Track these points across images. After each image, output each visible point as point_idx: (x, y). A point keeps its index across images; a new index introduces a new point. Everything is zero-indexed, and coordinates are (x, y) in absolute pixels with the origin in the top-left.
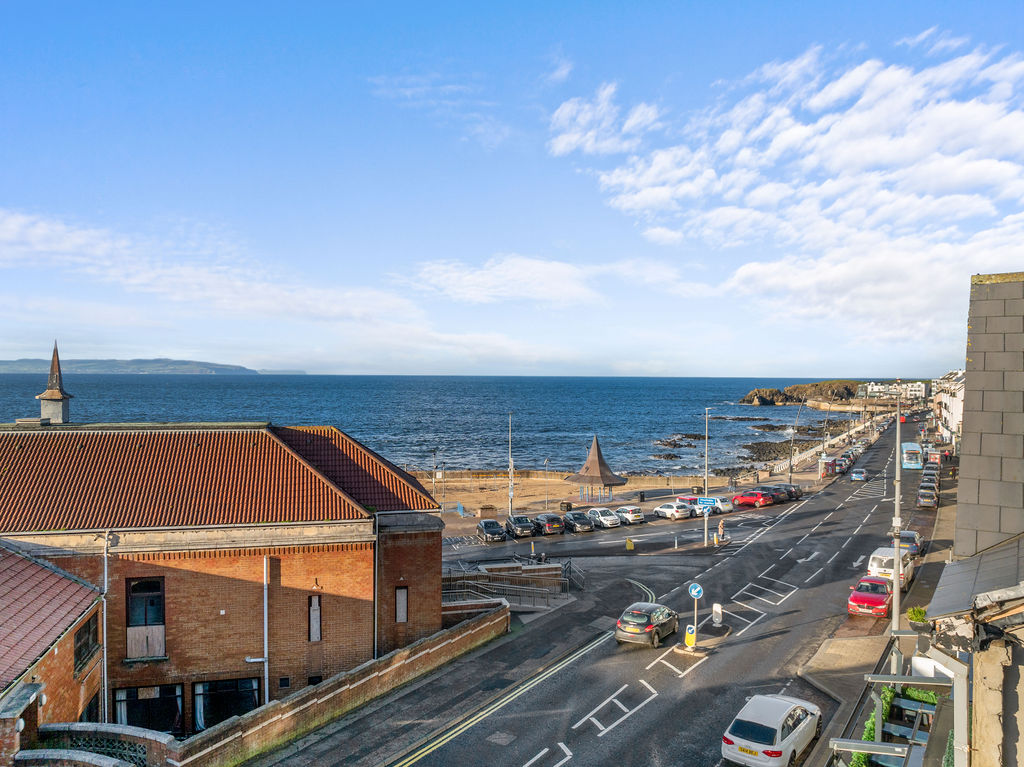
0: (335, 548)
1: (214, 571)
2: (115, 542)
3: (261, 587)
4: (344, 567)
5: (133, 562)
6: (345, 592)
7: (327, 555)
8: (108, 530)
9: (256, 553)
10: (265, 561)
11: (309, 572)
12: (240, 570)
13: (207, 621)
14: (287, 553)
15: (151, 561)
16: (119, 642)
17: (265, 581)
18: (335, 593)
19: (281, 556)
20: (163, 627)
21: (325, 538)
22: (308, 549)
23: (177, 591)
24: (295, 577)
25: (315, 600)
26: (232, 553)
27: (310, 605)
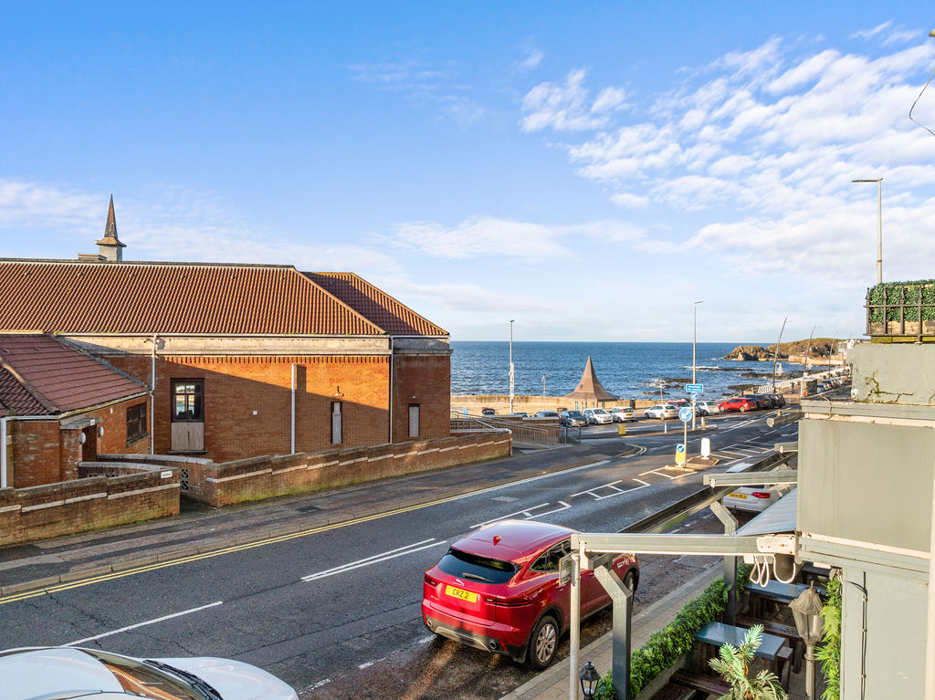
0: (355, 360)
1: (247, 375)
2: (162, 346)
3: (290, 391)
4: (363, 378)
5: (177, 364)
6: (364, 400)
7: (348, 365)
8: (156, 335)
9: (285, 360)
10: (293, 367)
11: (332, 381)
12: (271, 376)
13: (241, 420)
14: (312, 362)
15: (193, 364)
16: (165, 435)
17: (293, 386)
18: (354, 401)
19: (307, 365)
20: (202, 423)
21: (346, 350)
22: (331, 359)
23: (216, 392)
24: (319, 384)
25: (337, 407)
26: (264, 360)
27: (332, 410)
